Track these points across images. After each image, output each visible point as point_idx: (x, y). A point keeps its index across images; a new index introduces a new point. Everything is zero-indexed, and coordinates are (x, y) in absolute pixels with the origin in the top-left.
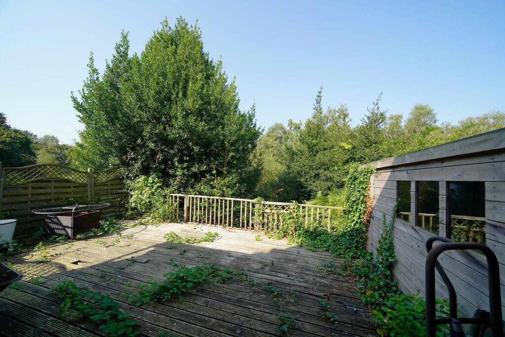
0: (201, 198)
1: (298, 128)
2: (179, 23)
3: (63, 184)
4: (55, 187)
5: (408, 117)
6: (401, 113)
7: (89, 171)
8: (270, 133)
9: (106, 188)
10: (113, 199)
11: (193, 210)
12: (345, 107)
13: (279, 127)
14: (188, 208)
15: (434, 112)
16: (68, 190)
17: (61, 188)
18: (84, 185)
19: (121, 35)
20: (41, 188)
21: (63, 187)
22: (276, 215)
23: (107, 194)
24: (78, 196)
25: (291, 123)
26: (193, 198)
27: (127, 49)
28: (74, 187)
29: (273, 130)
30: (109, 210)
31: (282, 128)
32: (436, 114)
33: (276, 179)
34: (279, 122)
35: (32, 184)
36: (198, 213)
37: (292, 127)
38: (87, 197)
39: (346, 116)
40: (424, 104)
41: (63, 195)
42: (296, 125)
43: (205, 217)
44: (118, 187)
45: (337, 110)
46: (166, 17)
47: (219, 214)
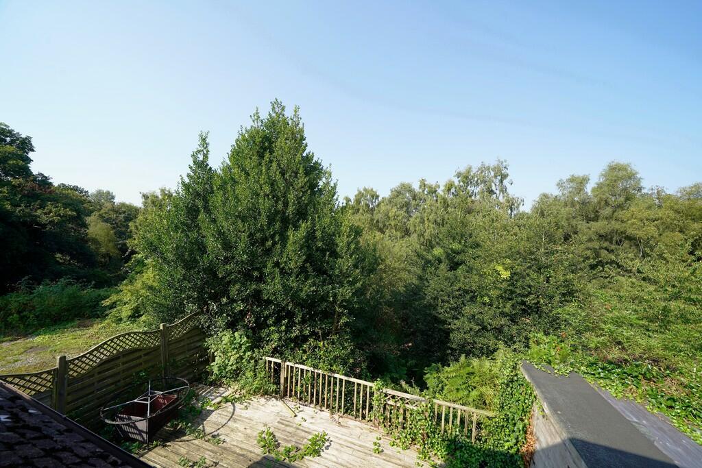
0: (302, 370)
1: (433, 191)
2: (274, 108)
3: (132, 357)
4: (123, 364)
5: (597, 181)
6: (587, 174)
7: (161, 328)
8: (393, 198)
9: (182, 344)
10: (191, 356)
11: (292, 382)
12: (504, 164)
13: (406, 188)
14: (286, 379)
15: (638, 176)
16: (138, 361)
17: (130, 361)
18: (156, 348)
19: (199, 138)
20: (108, 370)
21: (133, 360)
22: (401, 411)
23: (183, 353)
24: (150, 364)
25: (423, 184)
26: (292, 367)
27: (206, 156)
28: (145, 355)
29: (398, 193)
30: (187, 372)
31: (411, 191)
32: (640, 178)
33: (402, 289)
34: (406, 181)
35: (98, 369)
36: (299, 388)
37: (425, 189)
38: (160, 362)
39: (504, 177)
40: (623, 161)
41: (133, 370)
42: (430, 187)
43: (308, 395)
44: (197, 338)
45: (492, 166)
46: (257, 108)
47: (326, 392)
